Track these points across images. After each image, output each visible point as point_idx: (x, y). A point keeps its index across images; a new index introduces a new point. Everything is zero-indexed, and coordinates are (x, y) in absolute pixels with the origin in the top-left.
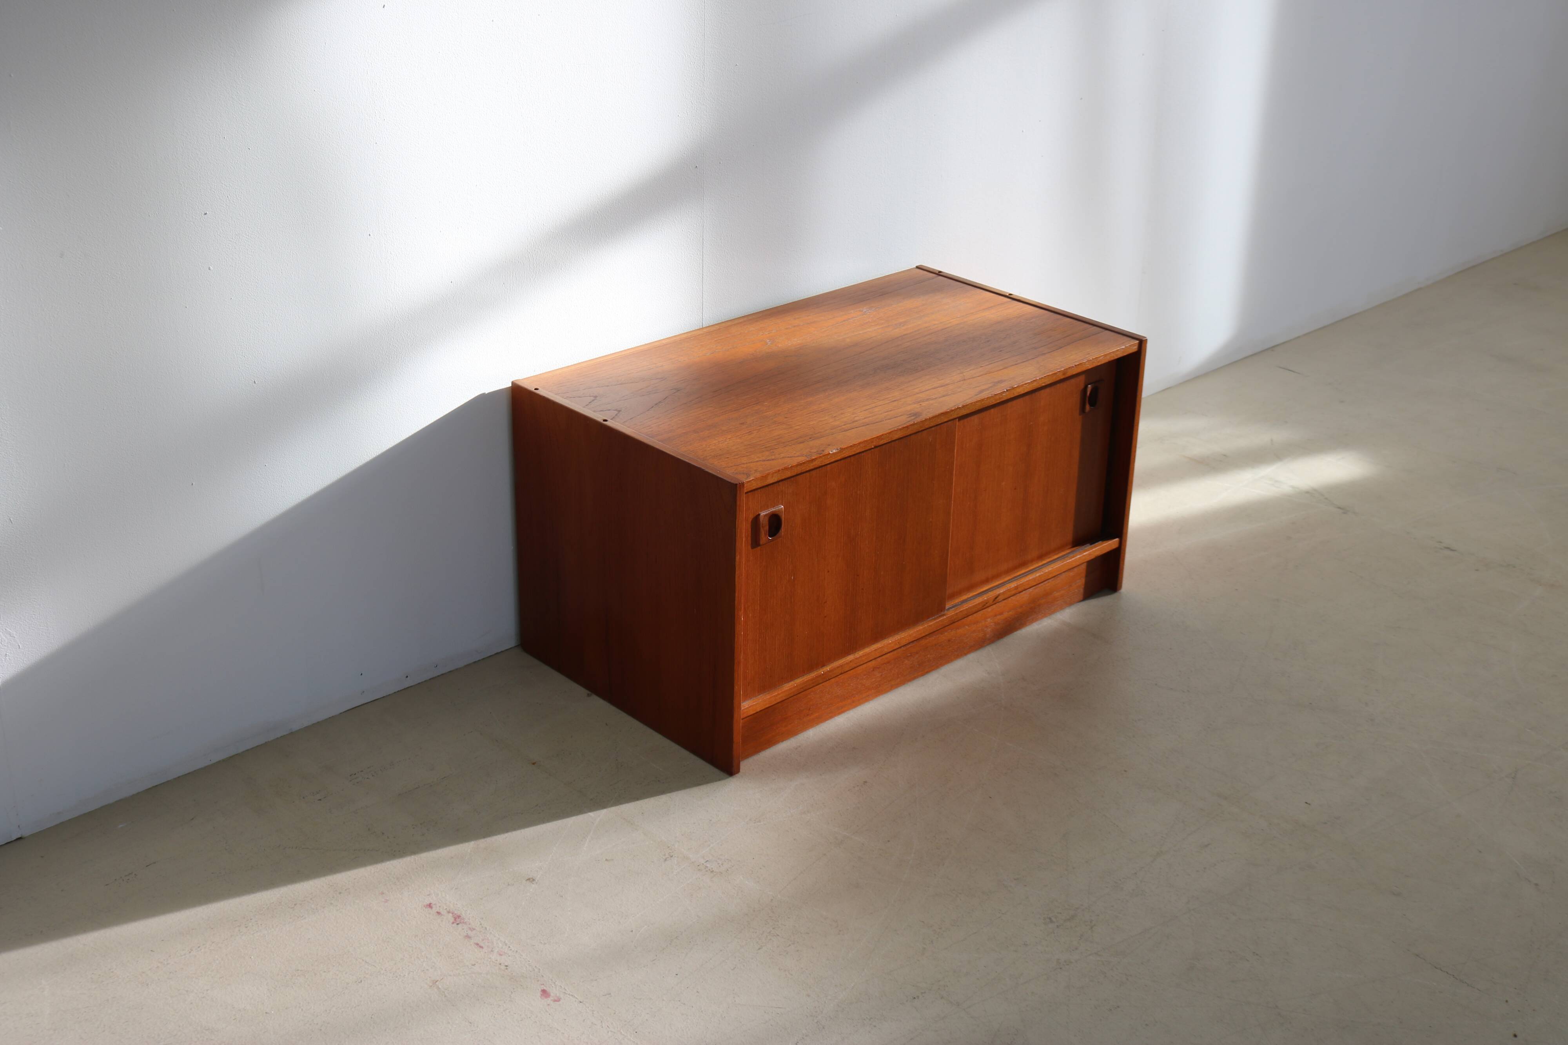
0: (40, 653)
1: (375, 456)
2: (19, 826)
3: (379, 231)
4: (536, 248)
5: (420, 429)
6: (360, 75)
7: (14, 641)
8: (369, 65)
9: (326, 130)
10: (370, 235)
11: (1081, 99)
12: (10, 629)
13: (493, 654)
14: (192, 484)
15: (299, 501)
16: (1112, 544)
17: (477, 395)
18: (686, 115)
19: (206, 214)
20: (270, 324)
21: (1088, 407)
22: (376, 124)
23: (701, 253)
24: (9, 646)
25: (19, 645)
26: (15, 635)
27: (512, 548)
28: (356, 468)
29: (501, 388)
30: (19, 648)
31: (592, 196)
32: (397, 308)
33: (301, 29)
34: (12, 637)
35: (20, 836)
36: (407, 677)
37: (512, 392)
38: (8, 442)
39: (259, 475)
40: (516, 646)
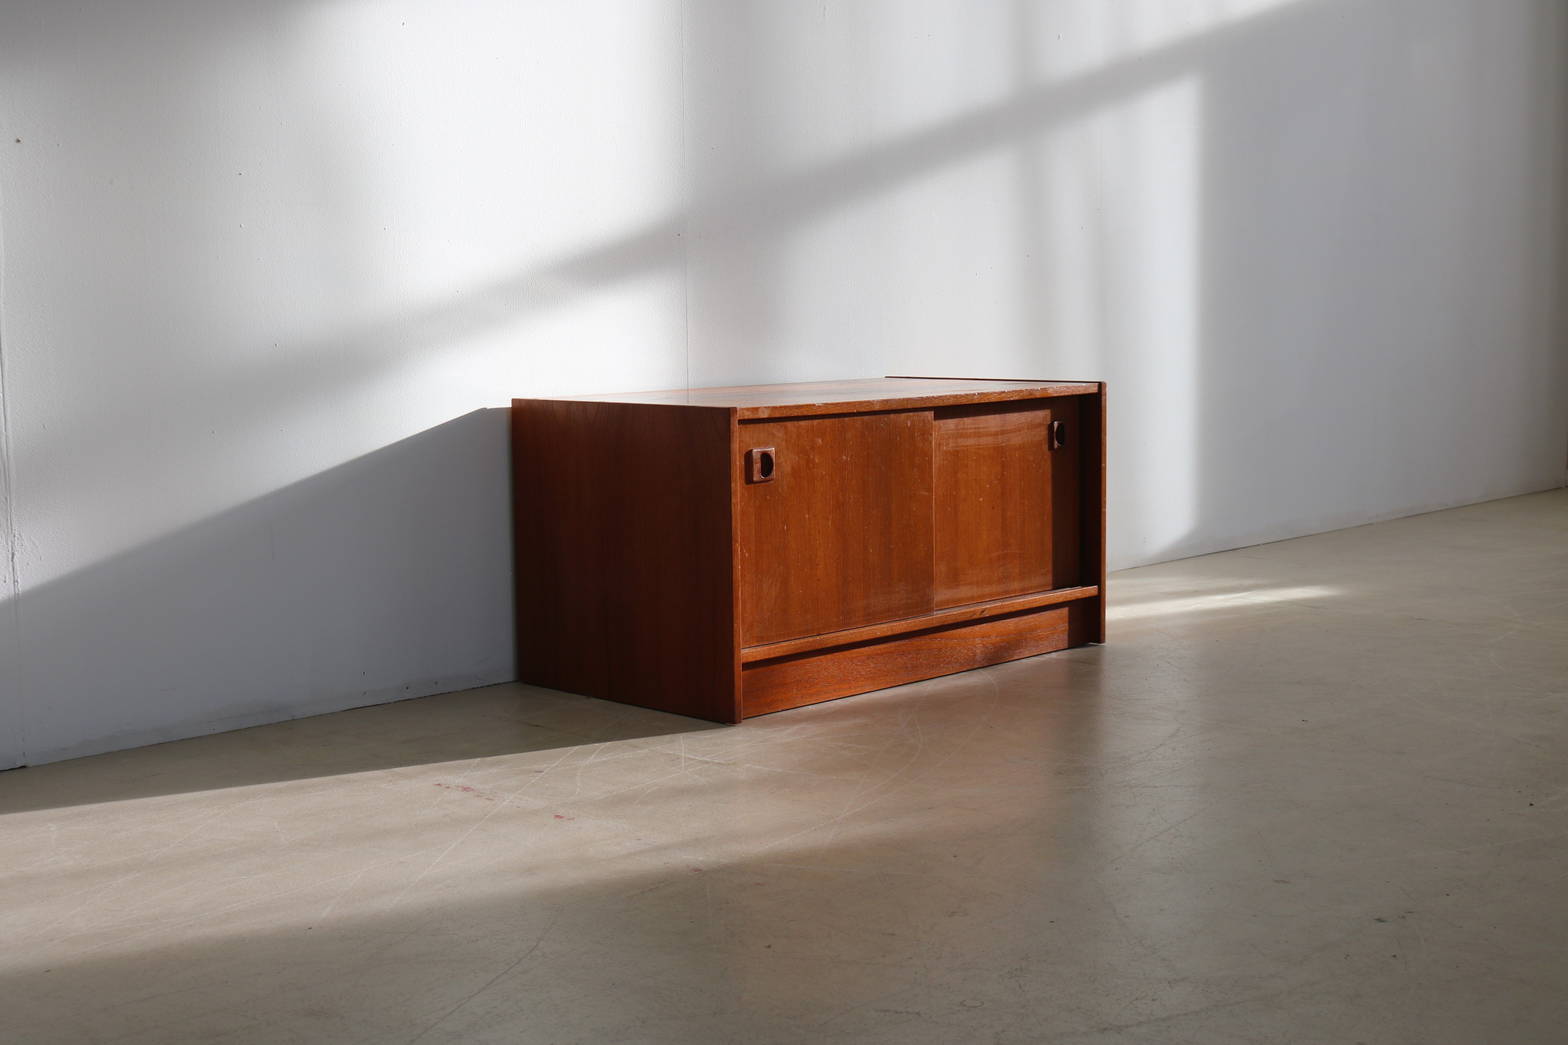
0: (60, 571)
1: (383, 446)
2: (24, 753)
3: (394, 227)
4: (534, 277)
5: (426, 429)
6: (381, 79)
7: (37, 551)
8: (389, 73)
9: (349, 122)
10: (385, 229)
11: (1028, 256)
12: (34, 538)
13: (492, 684)
14: (214, 432)
15: (312, 474)
16: (1092, 590)
17: (479, 408)
18: (669, 184)
19: (240, 174)
20: (293, 292)
21: (1056, 444)
22: (393, 128)
23: (685, 319)
24: (32, 555)
25: (41, 557)
26: (38, 546)
27: (511, 574)
28: (365, 454)
29: (502, 407)
30: (41, 560)
31: (585, 240)
32: (407, 304)
33: (331, 28)
34: (35, 546)
35: (24, 765)
36: (408, 688)
37: (512, 412)
38: (49, 348)
39: (276, 439)
40: (513, 681)
